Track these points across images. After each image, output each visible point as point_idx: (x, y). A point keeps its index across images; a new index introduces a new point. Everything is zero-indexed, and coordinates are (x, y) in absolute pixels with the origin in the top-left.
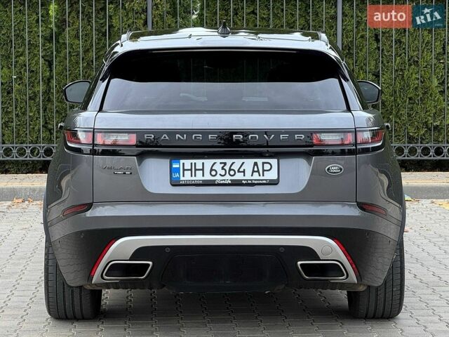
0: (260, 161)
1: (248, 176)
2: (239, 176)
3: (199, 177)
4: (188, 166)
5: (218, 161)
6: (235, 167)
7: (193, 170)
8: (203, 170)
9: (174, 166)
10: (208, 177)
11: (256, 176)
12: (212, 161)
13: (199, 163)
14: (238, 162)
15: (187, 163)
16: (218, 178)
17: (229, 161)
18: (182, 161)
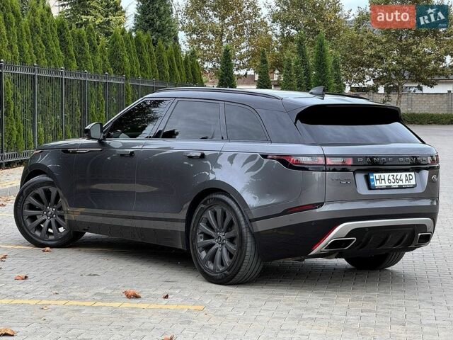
0: (408, 174)
1: (404, 183)
2: (400, 183)
3: (384, 184)
4: (377, 178)
5: (391, 174)
6: (398, 178)
7: (380, 180)
8: (384, 179)
9: (371, 177)
10: (387, 184)
11: (407, 183)
12: (388, 174)
13: (382, 175)
14: (399, 174)
15: (377, 175)
16: (392, 184)
17: (395, 174)
18: (374, 174)
